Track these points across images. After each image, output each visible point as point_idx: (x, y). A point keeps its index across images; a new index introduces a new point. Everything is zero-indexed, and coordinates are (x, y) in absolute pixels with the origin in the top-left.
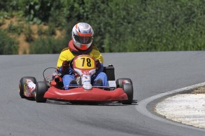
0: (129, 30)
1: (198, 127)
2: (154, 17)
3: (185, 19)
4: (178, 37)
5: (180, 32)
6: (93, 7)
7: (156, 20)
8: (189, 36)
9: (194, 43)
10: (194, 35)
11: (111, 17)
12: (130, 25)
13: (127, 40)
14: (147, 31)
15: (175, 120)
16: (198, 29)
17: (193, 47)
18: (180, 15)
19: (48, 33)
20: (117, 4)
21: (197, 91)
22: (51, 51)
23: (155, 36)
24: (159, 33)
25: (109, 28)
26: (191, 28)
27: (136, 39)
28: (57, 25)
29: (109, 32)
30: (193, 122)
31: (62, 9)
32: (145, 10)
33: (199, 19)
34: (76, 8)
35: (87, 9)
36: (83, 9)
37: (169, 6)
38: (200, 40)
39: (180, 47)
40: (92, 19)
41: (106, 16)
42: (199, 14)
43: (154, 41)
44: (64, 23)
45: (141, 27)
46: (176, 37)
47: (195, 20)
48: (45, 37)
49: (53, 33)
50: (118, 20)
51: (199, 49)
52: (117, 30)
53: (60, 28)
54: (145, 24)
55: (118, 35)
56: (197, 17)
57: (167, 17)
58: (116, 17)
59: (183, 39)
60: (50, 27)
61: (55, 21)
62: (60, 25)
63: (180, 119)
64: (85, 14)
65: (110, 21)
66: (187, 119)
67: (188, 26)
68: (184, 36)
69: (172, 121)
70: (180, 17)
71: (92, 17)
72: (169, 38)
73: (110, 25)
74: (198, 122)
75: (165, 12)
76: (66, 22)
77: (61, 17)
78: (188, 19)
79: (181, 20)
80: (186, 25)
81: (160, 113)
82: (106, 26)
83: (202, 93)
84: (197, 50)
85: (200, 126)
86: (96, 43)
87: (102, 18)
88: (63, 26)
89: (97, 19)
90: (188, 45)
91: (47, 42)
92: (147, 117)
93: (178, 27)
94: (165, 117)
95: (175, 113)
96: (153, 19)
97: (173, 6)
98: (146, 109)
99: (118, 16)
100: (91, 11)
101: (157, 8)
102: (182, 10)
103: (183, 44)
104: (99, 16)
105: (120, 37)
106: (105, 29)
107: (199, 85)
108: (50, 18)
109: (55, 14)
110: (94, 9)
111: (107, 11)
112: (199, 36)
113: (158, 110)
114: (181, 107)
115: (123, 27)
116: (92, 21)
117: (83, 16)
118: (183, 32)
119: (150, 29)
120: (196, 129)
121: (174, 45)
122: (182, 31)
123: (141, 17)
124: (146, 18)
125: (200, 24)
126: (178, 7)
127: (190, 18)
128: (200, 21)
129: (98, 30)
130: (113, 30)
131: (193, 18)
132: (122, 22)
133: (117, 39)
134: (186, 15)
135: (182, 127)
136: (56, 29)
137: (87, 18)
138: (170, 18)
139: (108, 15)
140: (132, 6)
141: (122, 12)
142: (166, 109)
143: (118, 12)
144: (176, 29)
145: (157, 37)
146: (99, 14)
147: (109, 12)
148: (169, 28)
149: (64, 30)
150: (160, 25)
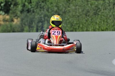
2: (75, 11)
5: (90, 20)
8: (96, 23)
9: (99, 27)
10: (99, 22)
11: (48, 11)
14: (70, 20)
16: (102, 19)
17: (99, 30)
18: (91, 10)
19: (9, 20)
20: (51, 3)
23: (75, 22)
24: (78, 21)
26: (97, 18)
28: (15, 16)
31: (18, 6)
32: (69, 7)
33: (102, 13)
34: (27, 5)
35: (33, 6)
36: (31, 6)
37: (84, 4)
38: (103, 25)
39: (90, 30)
40: (36, 12)
41: (45, 10)
42: (102, 10)
43: (75, 26)
45: (67, 17)
46: (88, 23)
48: (8, 23)
49: (12, 21)
50: (52, 13)
51: (102, 30)
53: (16, 17)
54: (69, 15)
56: (101, 12)
58: (51, 11)
59: (93, 25)
60: (11, 17)
61: (14, 13)
64: (32, 9)
67: (96, 17)
70: (91, 11)
72: (84, 24)
73: (47, 16)
75: (81, 8)
76: (20, 14)
77: (17, 11)
79: (91, 13)
80: (94, 16)
87: (42, 11)
88: (18, 17)
89: (39, 12)
90: (96, 28)
91: (9, 26)
93: (90, 18)
97: (86, 5)
99: (53, 11)
100: (36, 7)
101: (76, 6)
102: (91, 7)
103: (92, 28)
104: (41, 11)
108: (11, 12)
109: (13, 9)
111: (46, 7)
112: (103, 23)
118: (93, 20)
119: (72, 19)
121: (87, 28)
123: (67, 11)
124: (70, 12)
125: (103, 16)
126: (89, 5)
127: (97, 12)
134: (94, 10)
136: (14, 18)
137: (33, 12)
138: (84, 12)
139: (46, 9)
140: (61, 5)
143: (52, 8)
144: (88, 19)
145: (76, 24)
147: (47, 8)
148: (84, 18)
149: (19, 19)
150: (78, 16)
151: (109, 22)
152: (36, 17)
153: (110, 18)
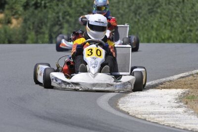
1: (164, 125)
2: (116, 7)
3: (149, 9)
4: (141, 28)
5: (142, 23)
7: (118, 10)
8: (152, 27)
9: (157, 34)
10: (158, 26)
11: (70, 6)
15: (139, 116)
16: (162, 20)
17: (156, 39)
18: (143, 4)
19: (4, 22)
21: (163, 86)
22: (6, 41)
25: (68, 17)
26: (154, 19)
28: (13, 13)
29: (68, 22)
30: (157, 119)
33: (164, 9)
38: (164, 31)
40: (50, 8)
41: (65, 4)
42: (164, 5)
44: (21, 11)
46: (139, 27)
47: (159, 10)
49: (9, 22)
50: (78, 9)
51: (163, 41)
52: (76, 20)
53: (15, 16)
55: (77, 26)
56: (161, 7)
57: (130, 6)
58: (76, 6)
59: (146, 30)
60: (6, 15)
61: (12, 8)
62: (16, 13)
63: (144, 116)
64: (43, 2)
65: (69, 9)
66: (152, 116)
67: (151, 16)
68: (146, 27)
69: (136, 117)
70: (143, 7)
71: (51, 5)
73: (69, 14)
74: (163, 119)
75: (127, 2)
76: (23, 11)
77: (19, 5)
78: (151, 9)
79: (144, 10)
80: (149, 16)
81: (123, 109)
82: (65, 16)
83: (167, 88)
84: (160, 42)
85: (166, 123)
86: (55, 33)
87: (60, 6)
88: (20, 15)
89: (55, 8)
90: (151, 36)
92: (109, 113)
93: (141, 17)
94: (128, 113)
95: (138, 109)
96: (115, 9)
98: (108, 105)
99: (78, 5)
103: (146, 36)
104: (57, 5)
106: (63, 18)
107: (164, 80)
108: (7, 6)
109: (11, 2)
112: (163, 27)
113: (121, 106)
114: (145, 102)
116: (50, 10)
117: (41, 4)
118: (146, 22)
120: (161, 126)
122: (144, 22)
125: (164, 14)
127: (153, 8)
128: (164, 11)
129: (57, 19)
130: (72, 20)
131: (157, 8)
132: (82, 11)
134: (149, 5)
135: (147, 124)
136: (12, 17)
137: (45, 7)
138: (133, 8)
139: (67, 3)
142: (129, 105)
144: (139, 20)
146: (58, 2)
148: (132, 19)
149: (20, 19)
150: (122, 16)
151: (175, 26)
152: (50, 16)
153: (177, 19)
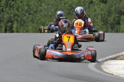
0: (30, 19)
3: (68, 12)
6: (6, 4)
7: (48, 13)
12: (31, 16)
13: (29, 25)
25: (16, 17)
27: (34, 25)
29: (17, 20)
52: (22, 19)
55: (23, 22)
65: (17, 12)
71: (6, 10)
86: (8, 27)
96: (46, 12)
105: (24, 23)
106: (14, 18)
110: (7, 5)
115: (26, 17)
116: (5, 13)
130: (19, 19)
131: (72, 12)
132: (25, 13)
133: (22, 25)
141: (25, 7)
146: (10, 8)
